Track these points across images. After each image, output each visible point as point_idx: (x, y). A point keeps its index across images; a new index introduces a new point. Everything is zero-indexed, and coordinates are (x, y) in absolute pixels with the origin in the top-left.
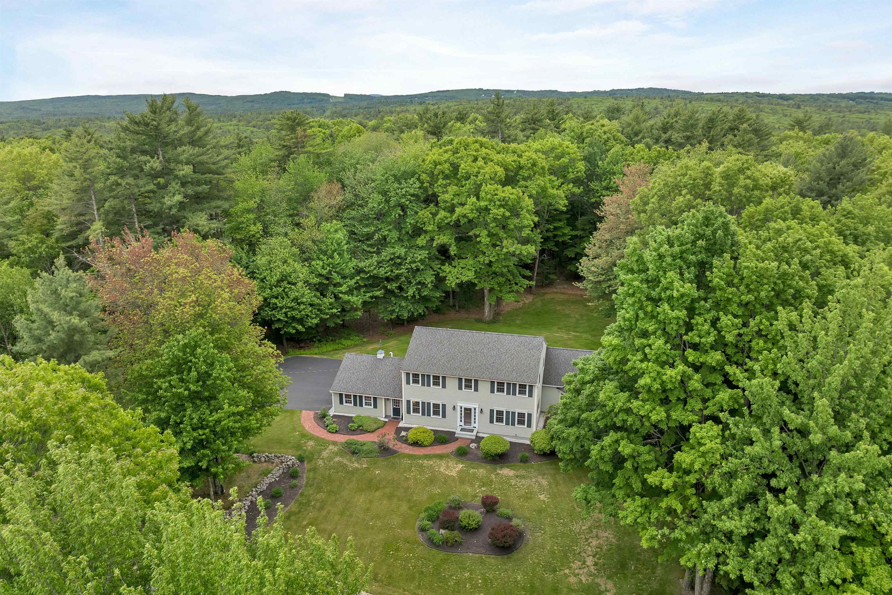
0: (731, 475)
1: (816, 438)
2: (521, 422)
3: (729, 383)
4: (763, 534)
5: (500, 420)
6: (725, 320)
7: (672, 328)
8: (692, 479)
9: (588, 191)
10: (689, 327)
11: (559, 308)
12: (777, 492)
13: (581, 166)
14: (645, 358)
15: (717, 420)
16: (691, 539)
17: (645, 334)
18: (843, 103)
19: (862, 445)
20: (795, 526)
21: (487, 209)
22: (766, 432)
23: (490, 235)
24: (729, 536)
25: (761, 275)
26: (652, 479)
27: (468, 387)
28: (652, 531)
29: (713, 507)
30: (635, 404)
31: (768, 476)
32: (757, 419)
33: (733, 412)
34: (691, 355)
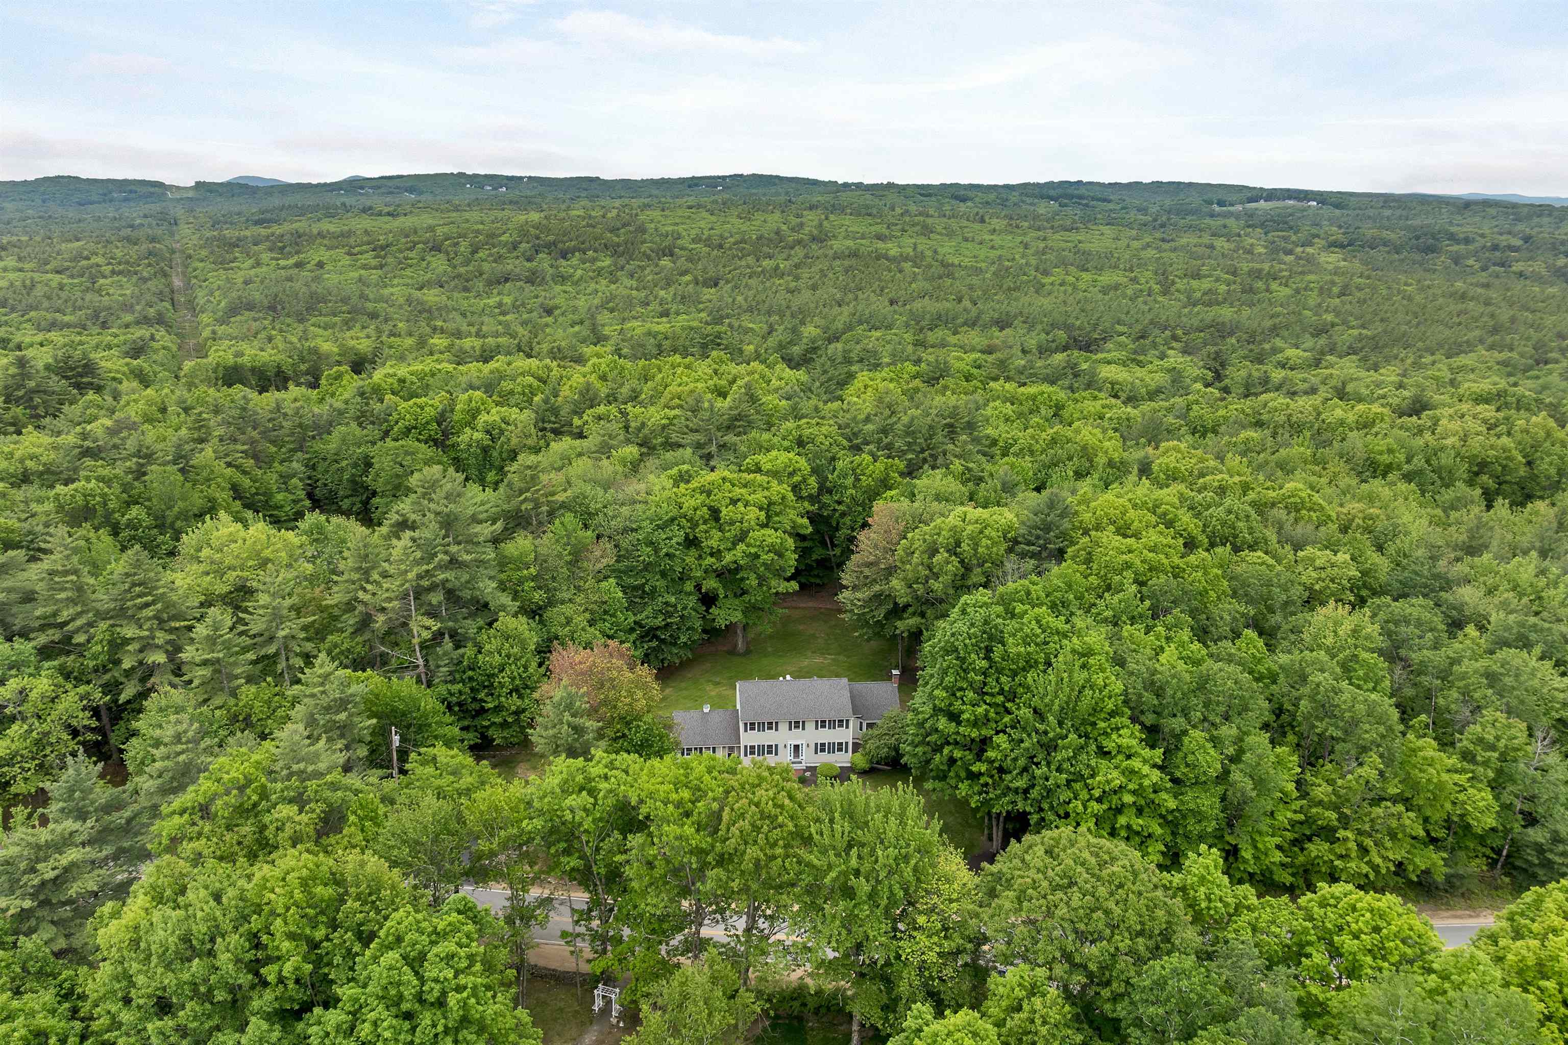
0: (1015, 760)
1: (1051, 735)
2: (840, 750)
3: (1009, 712)
4: (1033, 786)
5: (823, 750)
6: (1003, 679)
7: (977, 685)
8: (996, 765)
9: (823, 506)
10: (985, 684)
11: (801, 627)
12: (1037, 764)
13: (813, 481)
14: (964, 703)
15: (1004, 732)
16: (998, 798)
17: (961, 689)
18: (1043, 208)
19: (1070, 736)
20: (1047, 779)
21: (757, 556)
22: (1029, 735)
23: (759, 577)
24: (1016, 791)
25: (1019, 654)
26: (974, 769)
27: (797, 727)
28: (976, 798)
29: (1008, 777)
30: (961, 729)
31: (1032, 758)
32: (1024, 729)
33: (1013, 727)
34: (988, 699)
